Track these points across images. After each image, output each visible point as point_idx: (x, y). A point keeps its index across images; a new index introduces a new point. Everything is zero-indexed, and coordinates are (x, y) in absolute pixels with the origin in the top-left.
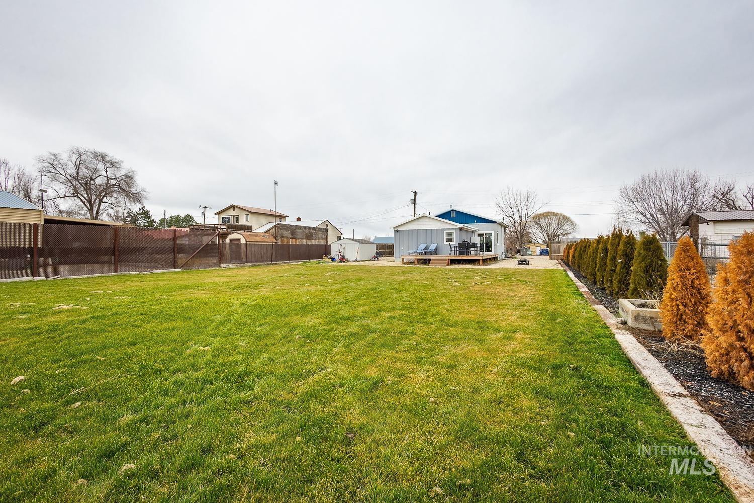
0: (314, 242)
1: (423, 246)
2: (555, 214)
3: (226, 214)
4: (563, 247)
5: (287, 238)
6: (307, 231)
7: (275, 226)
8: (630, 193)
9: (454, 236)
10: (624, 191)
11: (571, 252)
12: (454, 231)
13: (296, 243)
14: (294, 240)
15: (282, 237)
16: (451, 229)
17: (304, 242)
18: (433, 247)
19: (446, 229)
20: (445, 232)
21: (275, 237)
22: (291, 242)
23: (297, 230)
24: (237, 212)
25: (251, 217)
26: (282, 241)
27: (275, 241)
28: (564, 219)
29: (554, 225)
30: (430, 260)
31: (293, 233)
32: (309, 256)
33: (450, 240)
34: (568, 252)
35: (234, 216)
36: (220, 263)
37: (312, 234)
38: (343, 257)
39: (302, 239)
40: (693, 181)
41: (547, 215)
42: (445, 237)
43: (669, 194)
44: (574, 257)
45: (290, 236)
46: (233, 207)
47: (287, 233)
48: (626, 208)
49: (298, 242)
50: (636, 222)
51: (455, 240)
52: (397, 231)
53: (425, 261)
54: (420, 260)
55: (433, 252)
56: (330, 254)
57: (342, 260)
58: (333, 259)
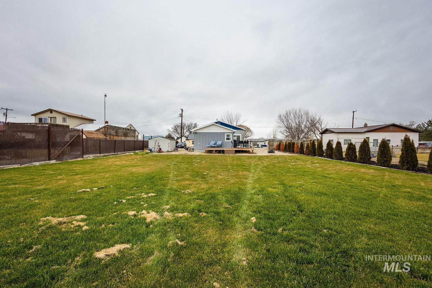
0: (128, 139)
1: (214, 142)
3: (43, 116)
5: (113, 135)
6: (124, 131)
7: (105, 127)
9: (230, 137)
12: (231, 134)
13: (118, 139)
14: (117, 137)
15: (110, 135)
16: (229, 133)
17: (123, 138)
18: (219, 143)
19: (226, 133)
20: (226, 134)
21: (105, 135)
22: (116, 138)
23: (119, 130)
24: (54, 115)
25: (68, 119)
26: (110, 138)
27: (105, 137)
28: (247, 129)
31: (116, 132)
32: (134, 149)
33: (228, 139)
35: (51, 118)
36: (83, 155)
37: (127, 133)
38: (160, 149)
39: (122, 136)
42: (226, 137)
45: (115, 134)
46: (51, 111)
47: (113, 132)
49: (119, 138)
51: (231, 139)
52: (196, 133)
53: (219, 152)
54: (216, 151)
55: (220, 146)
56: (148, 147)
57: (160, 151)
58: (151, 150)
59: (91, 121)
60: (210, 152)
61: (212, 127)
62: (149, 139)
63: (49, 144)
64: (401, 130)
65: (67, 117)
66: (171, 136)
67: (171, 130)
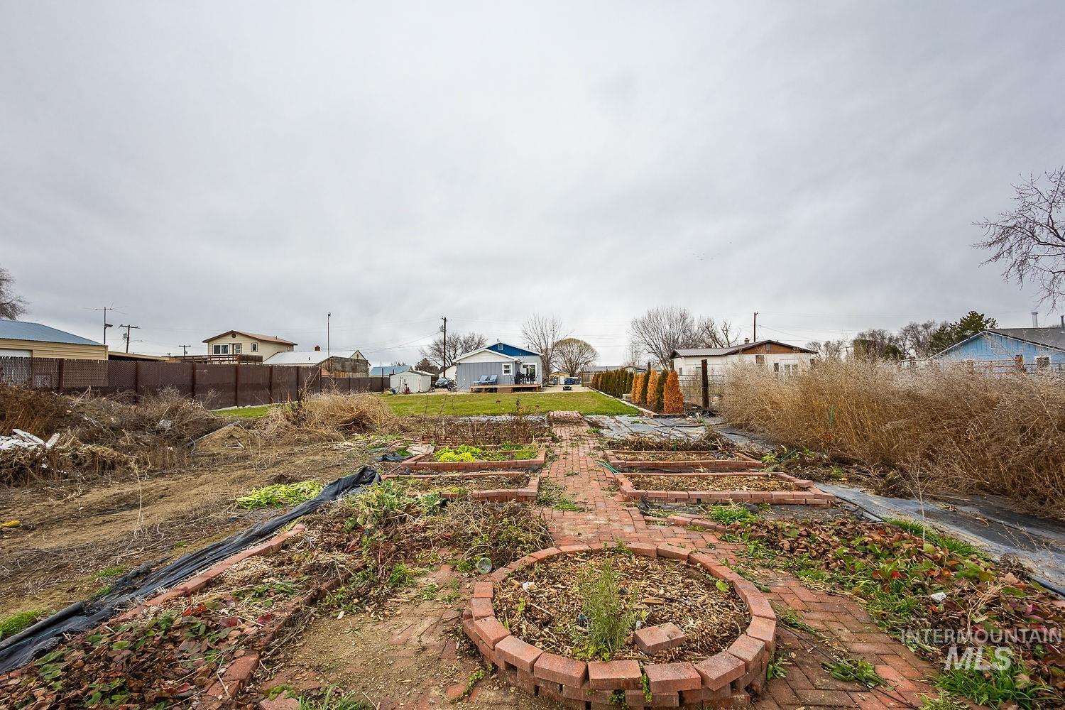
0: (361, 375)
1: (486, 377)
2: (575, 341)
3: (221, 343)
4: (592, 376)
7: (328, 359)
8: (640, 326)
9: (511, 369)
10: (635, 323)
11: (600, 379)
12: (511, 364)
13: (345, 376)
14: (343, 373)
15: (336, 370)
16: (505, 362)
18: (493, 378)
20: (503, 364)
21: (329, 371)
23: (346, 363)
24: (238, 340)
25: (260, 346)
26: (335, 374)
27: (329, 374)
28: (585, 347)
29: (576, 350)
30: (496, 388)
33: (507, 372)
34: (597, 380)
35: (233, 345)
37: (356, 366)
39: (350, 372)
40: (683, 317)
41: (569, 342)
42: (503, 369)
43: (668, 327)
44: (602, 383)
46: (234, 334)
47: (339, 367)
48: (637, 339)
49: (347, 375)
50: (645, 352)
51: (512, 372)
52: (460, 364)
53: (491, 390)
54: (486, 389)
55: (496, 382)
56: (390, 387)
57: (407, 391)
58: (394, 391)
59: (290, 346)
60: (479, 391)
61: (483, 354)
62: (391, 375)
63: (236, 386)
64: (782, 349)
65: (259, 343)
66: (429, 364)
67: (429, 352)
